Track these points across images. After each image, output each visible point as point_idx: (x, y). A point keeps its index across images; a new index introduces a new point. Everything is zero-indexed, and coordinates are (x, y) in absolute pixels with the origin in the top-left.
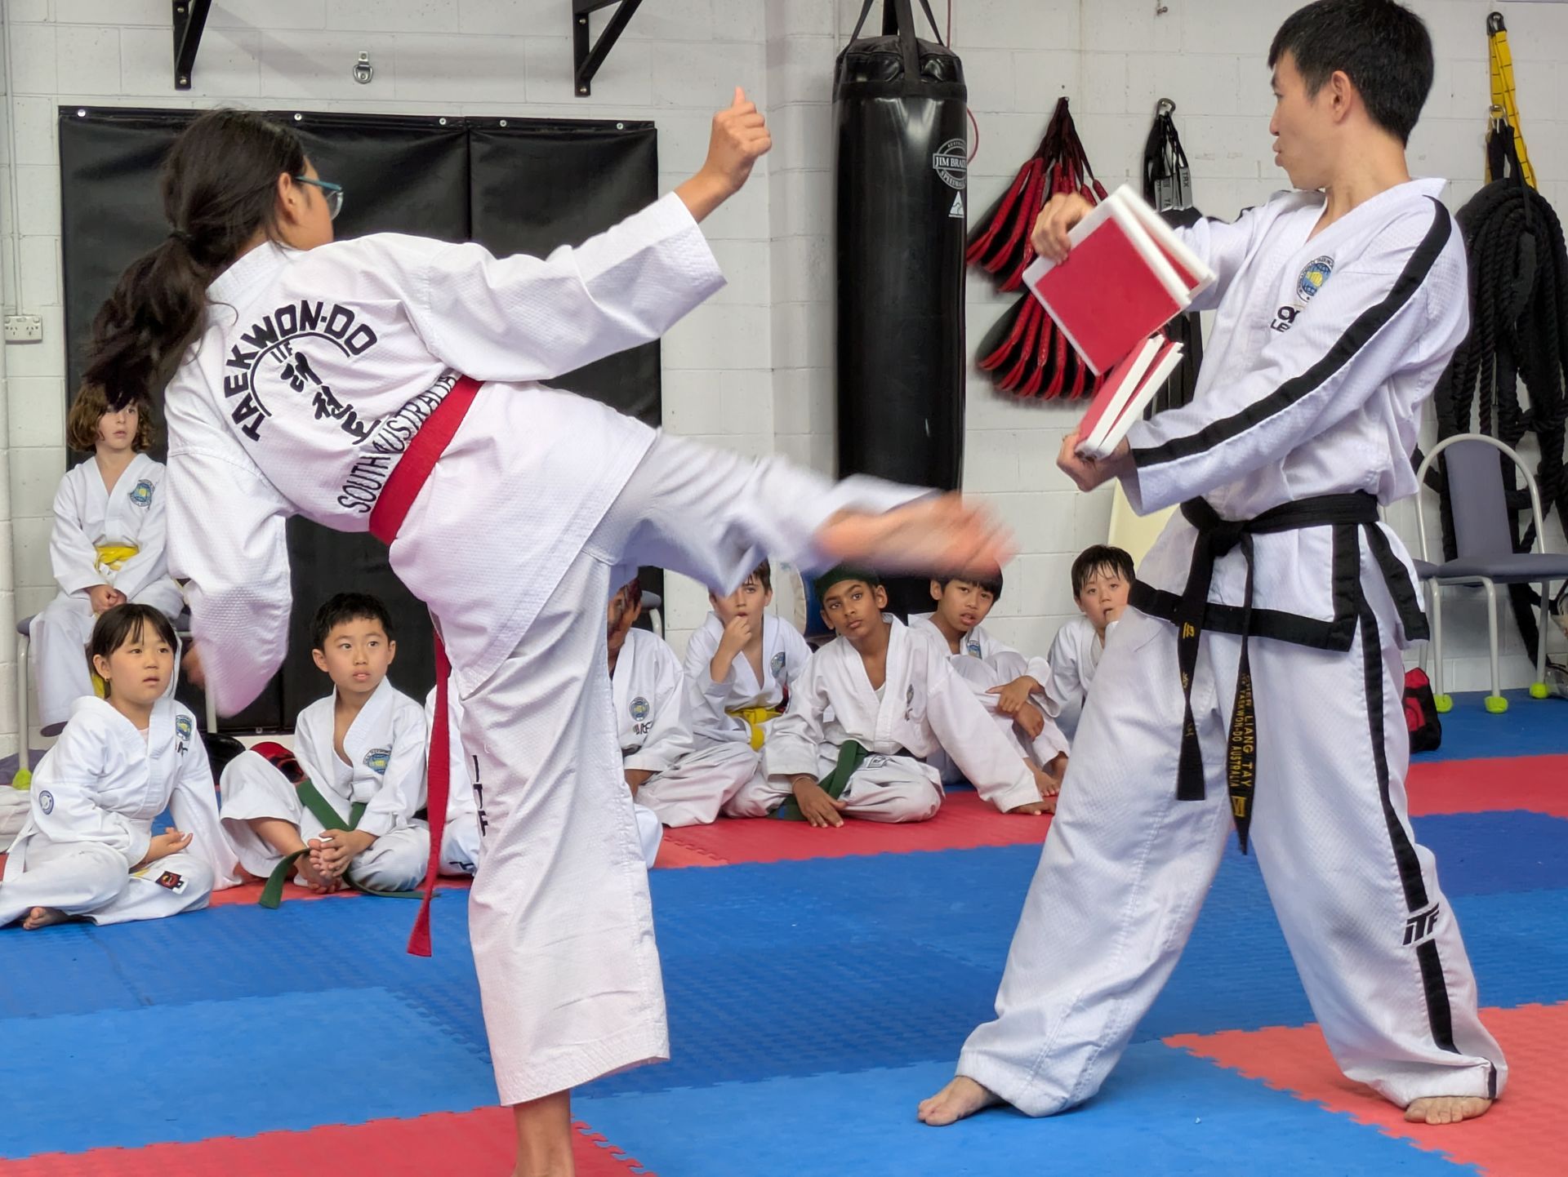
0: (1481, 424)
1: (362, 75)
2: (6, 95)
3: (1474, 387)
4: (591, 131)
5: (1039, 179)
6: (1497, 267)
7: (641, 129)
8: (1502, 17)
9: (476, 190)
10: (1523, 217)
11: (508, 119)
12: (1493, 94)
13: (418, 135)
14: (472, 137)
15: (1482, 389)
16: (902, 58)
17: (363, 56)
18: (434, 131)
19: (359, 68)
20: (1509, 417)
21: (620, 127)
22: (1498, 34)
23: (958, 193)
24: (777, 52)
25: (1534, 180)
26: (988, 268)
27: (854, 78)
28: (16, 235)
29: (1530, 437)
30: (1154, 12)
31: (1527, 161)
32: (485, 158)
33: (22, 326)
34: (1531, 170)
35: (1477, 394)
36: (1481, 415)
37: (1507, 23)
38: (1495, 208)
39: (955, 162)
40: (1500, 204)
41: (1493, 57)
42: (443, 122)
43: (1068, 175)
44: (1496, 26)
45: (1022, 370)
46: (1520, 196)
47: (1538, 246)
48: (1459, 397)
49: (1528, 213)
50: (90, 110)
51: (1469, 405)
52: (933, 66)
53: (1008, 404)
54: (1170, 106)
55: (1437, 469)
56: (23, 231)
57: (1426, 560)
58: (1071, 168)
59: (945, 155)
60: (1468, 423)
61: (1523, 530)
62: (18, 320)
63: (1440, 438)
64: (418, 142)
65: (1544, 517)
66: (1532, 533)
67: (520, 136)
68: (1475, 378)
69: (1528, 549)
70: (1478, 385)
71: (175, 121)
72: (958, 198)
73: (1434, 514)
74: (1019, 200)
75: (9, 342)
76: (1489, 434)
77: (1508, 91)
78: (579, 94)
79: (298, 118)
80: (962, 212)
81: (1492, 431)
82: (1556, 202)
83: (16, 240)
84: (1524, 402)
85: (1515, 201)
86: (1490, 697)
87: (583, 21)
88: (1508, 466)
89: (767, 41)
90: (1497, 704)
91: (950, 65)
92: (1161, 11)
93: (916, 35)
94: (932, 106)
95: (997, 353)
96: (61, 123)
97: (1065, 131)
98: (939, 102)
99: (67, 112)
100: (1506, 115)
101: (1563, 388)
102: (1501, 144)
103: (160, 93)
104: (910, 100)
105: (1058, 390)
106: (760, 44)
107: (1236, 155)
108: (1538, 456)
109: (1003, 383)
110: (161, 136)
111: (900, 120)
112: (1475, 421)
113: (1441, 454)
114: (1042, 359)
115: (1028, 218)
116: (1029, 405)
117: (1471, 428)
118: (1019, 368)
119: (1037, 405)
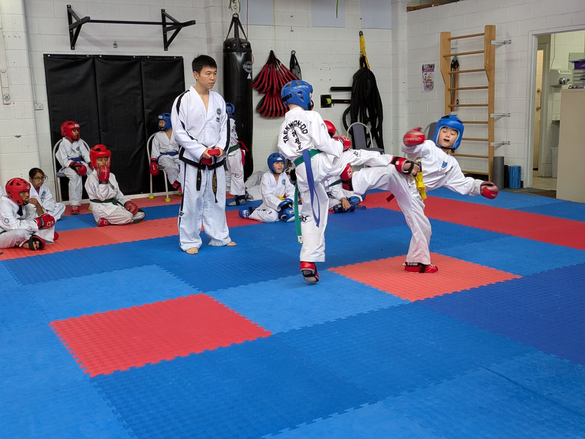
0: (360, 120)
2: (31, 51)
3: (358, 113)
4: (169, 59)
5: (267, 69)
6: (363, 86)
7: (179, 58)
8: (362, 32)
9: (143, 73)
10: (368, 76)
11: (149, 56)
12: (361, 49)
13: (129, 60)
14: (141, 61)
15: (360, 113)
16: (236, 43)
17: (115, 42)
18: (133, 59)
19: (114, 45)
20: (365, 118)
21: (175, 58)
22: (361, 36)
23: (249, 74)
24: (209, 41)
25: (369, 67)
26: (257, 89)
27: (227, 48)
28: (35, 85)
29: (369, 123)
30: (290, 31)
31: (368, 63)
32: (145, 65)
33: (38, 106)
34: (369, 65)
36: (360, 118)
37: (364, 34)
38: (362, 74)
39: (248, 67)
41: (361, 41)
42: (134, 57)
43: (274, 68)
44: (361, 34)
45: (266, 112)
46: (367, 71)
47: (371, 82)
48: (355, 115)
49: (369, 75)
50: (51, 55)
51: (357, 116)
52: (243, 45)
53: (263, 118)
54: (294, 52)
55: (351, 130)
56: (37, 84)
58: (274, 66)
59: (246, 65)
60: (357, 120)
61: (368, 142)
62: (37, 105)
63: (351, 124)
64: (130, 62)
67: (152, 60)
68: (358, 111)
69: (369, 147)
71: (71, 57)
74: (264, 73)
75: (35, 110)
76: (362, 123)
77: (364, 48)
78: (165, 50)
79: (101, 56)
80: (251, 78)
82: (374, 72)
83: (35, 86)
84: (368, 115)
87: (165, 33)
88: (365, 128)
89: (207, 38)
91: (248, 45)
92: (292, 31)
93: (240, 38)
94: (243, 54)
95: (261, 108)
96: (44, 58)
97: (273, 58)
98: (245, 53)
99: (45, 56)
100: (363, 54)
101: (376, 112)
102: (363, 60)
103: (68, 51)
104: (238, 53)
105: (274, 116)
106: (205, 39)
107: (309, 63)
108: (370, 127)
109: (263, 114)
110: (69, 61)
111: (236, 57)
112: (359, 120)
113: (352, 128)
114: (271, 109)
115: (266, 78)
116: (268, 119)
117: (358, 121)
118: (266, 111)
119: (270, 119)
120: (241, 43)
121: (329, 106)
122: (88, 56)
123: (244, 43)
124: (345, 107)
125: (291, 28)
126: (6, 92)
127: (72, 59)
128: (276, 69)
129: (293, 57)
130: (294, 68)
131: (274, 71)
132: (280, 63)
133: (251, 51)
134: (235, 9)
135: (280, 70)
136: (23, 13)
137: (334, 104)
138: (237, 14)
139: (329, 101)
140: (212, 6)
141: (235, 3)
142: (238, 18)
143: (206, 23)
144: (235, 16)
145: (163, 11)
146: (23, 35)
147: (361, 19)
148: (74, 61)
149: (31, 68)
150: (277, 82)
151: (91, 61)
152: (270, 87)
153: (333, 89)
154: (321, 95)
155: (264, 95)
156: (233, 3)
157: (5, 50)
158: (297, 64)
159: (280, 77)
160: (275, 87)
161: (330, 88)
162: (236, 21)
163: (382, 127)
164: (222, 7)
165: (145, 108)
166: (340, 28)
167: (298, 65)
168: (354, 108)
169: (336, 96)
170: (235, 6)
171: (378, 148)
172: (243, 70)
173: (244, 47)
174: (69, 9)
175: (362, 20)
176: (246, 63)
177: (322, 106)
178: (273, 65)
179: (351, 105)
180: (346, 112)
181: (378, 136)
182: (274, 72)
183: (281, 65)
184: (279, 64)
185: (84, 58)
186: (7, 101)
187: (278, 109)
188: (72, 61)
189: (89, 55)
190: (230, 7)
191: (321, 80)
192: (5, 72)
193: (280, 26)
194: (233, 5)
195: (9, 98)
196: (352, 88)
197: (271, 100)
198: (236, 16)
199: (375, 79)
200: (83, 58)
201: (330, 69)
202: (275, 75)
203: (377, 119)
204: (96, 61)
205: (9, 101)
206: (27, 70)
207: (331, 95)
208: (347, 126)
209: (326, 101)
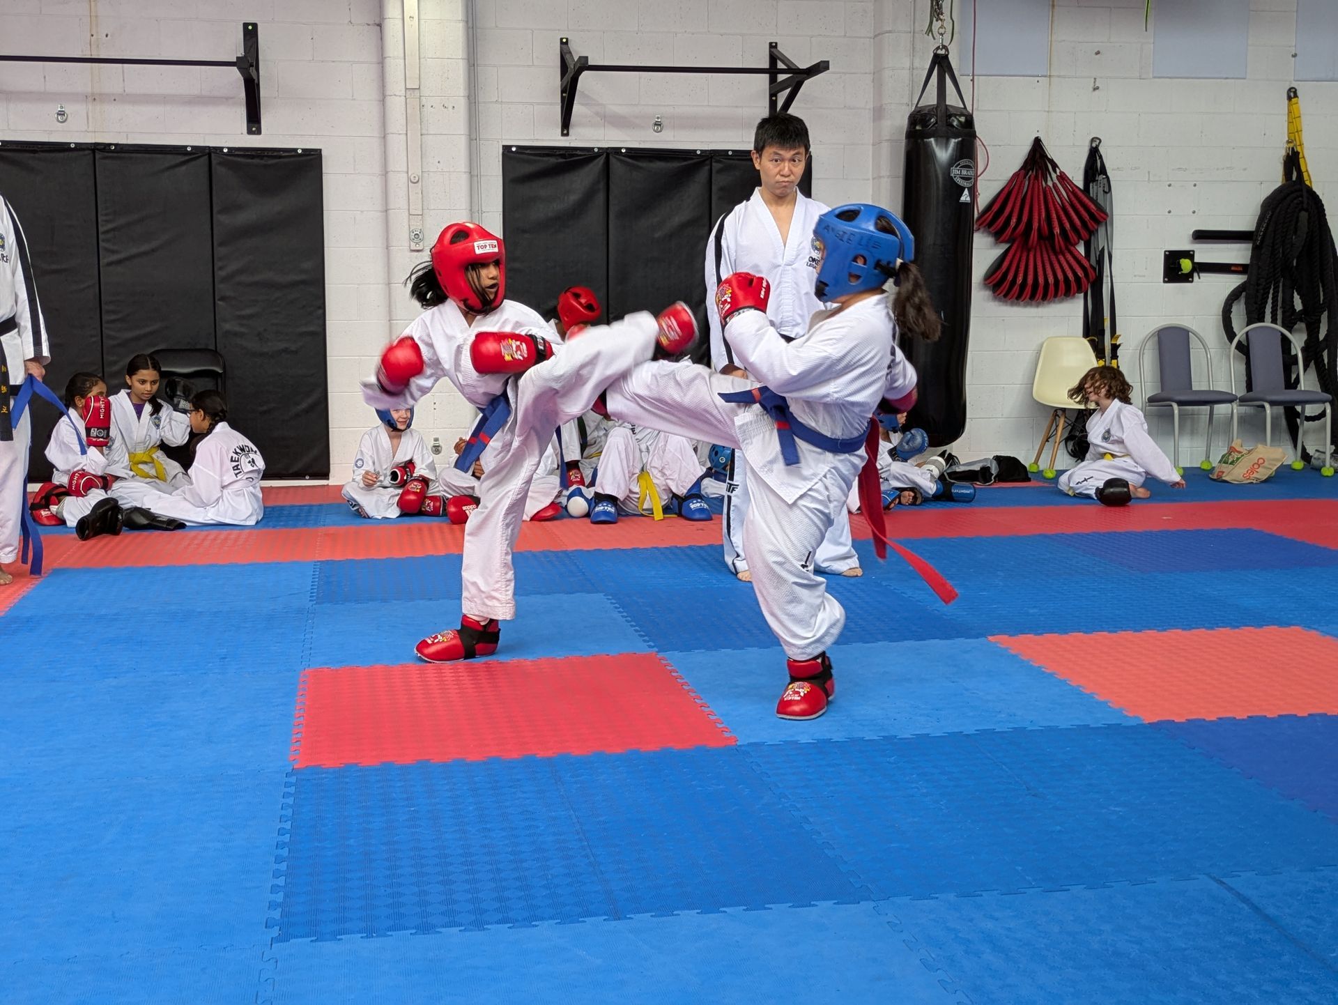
0: (1272, 318)
1: (658, 128)
2: (476, 139)
3: (1268, 297)
5: (1022, 182)
6: (1284, 230)
8: (1296, 90)
9: (714, 188)
10: (1302, 202)
11: (733, 151)
12: (1289, 133)
13: (685, 159)
14: (713, 160)
15: (1272, 299)
16: (937, 117)
17: (658, 118)
18: (695, 157)
19: (656, 124)
20: (1288, 314)
22: (1293, 100)
23: (966, 190)
24: (878, 113)
25: (1311, 182)
26: (990, 230)
27: (916, 128)
28: (480, 212)
29: (1301, 326)
30: (1091, 89)
31: (1307, 171)
32: (720, 171)
34: (1309, 175)
35: (1270, 301)
36: (1272, 313)
37: (1299, 93)
38: (1285, 198)
39: (964, 172)
40: (1288, 195)
41: (1290, 112)
42: (699, 153)
43: (1038, 180)
44: (1292, 95)
45: (1008, 287)
46: (1301, 190)
47: (1309, 218)
48: (1259, 303)
49: (1305, 200)
50: (518, 147)
51: (1265, 308)
52: (953, 121)
53: (1001, 303)
54: (1098, 141)
55: (1245, 342)
56: (484, 210)
57: (1234, 393)
58: (1040, 176)
59: (958, 168)
60: (1263, 317)
61: (1294, 377)
63: (1247, 325)
64: (687, 163)
65: (1305, 370)
66: (1297, 380)
67: (738, 160)
68: (1269, 293)
69: (1296, 388)
70: (1271, 296)
71: (561, 153)
72: (966, 192)
73: (1243, 367)
74: (1009, 193)
76: (1276, 324)
77: (1297, 132)
79: (623, 151)
80: (968, 199)
81: (1278, 322)
82: (1323, 194)
83: (480, 214)
84: (1298, 304)
85: (1299, 193)
87: (774, 98)
88: (1286, 343)
89: (874, 108)
91: (966, 120)
92: (1096, 89)
93: (947, 103)
94: (953, 142)
95: (995, 276)
96: (503, 154)
97: (1038, 155)
98: (956, 140)
99: (507, 149)
100: (1296, 145)
101: (1322, 298)
102: (1292, 161)
103: (553, 138)
104: (939, 139)
105: (1028, 296)
106: (870, 109)
107: (1136, 168)
108: (1305, 337)
109: (998, 292)
110: (553, 160)
111: (934, 151)
112: (1268, 316)
113: (1247, 333)
114: (1020, 280)
115: (1015, 203)
116: (1012, 304)
117: (1265, 320)
118: (1006, 284)
119: (1018, 305)
120: (950, 116)
121: (1187, 278)
122: (596, 150)
123: (955, 115)
124: (1234, 281)
125: (1095, 82)
126: (417, 225)
127: (562, 156)
128: (1046, 182)
129: (1094, 154)
130: (1094, 180)
131: (1039, 186)
132: (1057, 169)
133: (973, 135)
134: (942, 34)
135: (1054, 185)
136: (465, 56)
137: (1201, 274)
138: (945, 47)
139: (1186, 265)
140: (890, 32)
141: (941, 20)
142: (946, 57)
143: (874, 73)
144: (939, 52)
145: (773, 46)
146: (462, 104)
147: (1295, 56)
148: (564, 160)
149: (473, 174)
150: (1043, 215)
151: (601, 160)
152: (1022, 226)
153: (1202, 236)
154: (1165, 251)
155: (1006, 246)
156: (937, 20)
157: (421, 135)
158: (1103, 171)
159: (1053, 202)
160: (1036, 225)
161: (1191, 233)
162: (941, 62)
164: (914, 33)
166: (1233, 80)
167: (1105, 173)
168: (1258, 285)
169: (1207, 253)
170: (942, 27)
171: (1320, 391)
172: (950, 181)
173: (955, 123)
174: (564, 46)
175: (1297, 58)
176: (959, 164)
177: (1166, 279)
178: (1036, 172)
179: (1249, 279)
180: (1234, 297)
181: (1323, 360)
182: (1039, 189)
183: (1058, 174)
184: (1055, 172)
185: (587, 153)
186: (417, 243)
187: (1041, 280)
188: (561, 160)
189: (599, 148)
190: (930, 30)
191: (1169, 212)
192: (418, 181)
193: (1064, 77)
194: (936, 25)
195: (420, 237)
196: (1255, 233)
197: (1024, 258)
198: (942, 52)
199: (1324, 210)
200: (585, 155)
201: (1195, 185)
202: (1039, 198)
203: (1325, 318)
204: (613, 160)
205: (421, 244)
206: (464, 179)
207: (1193, 251)
208: (1235, 330)
209: (1180, 265)
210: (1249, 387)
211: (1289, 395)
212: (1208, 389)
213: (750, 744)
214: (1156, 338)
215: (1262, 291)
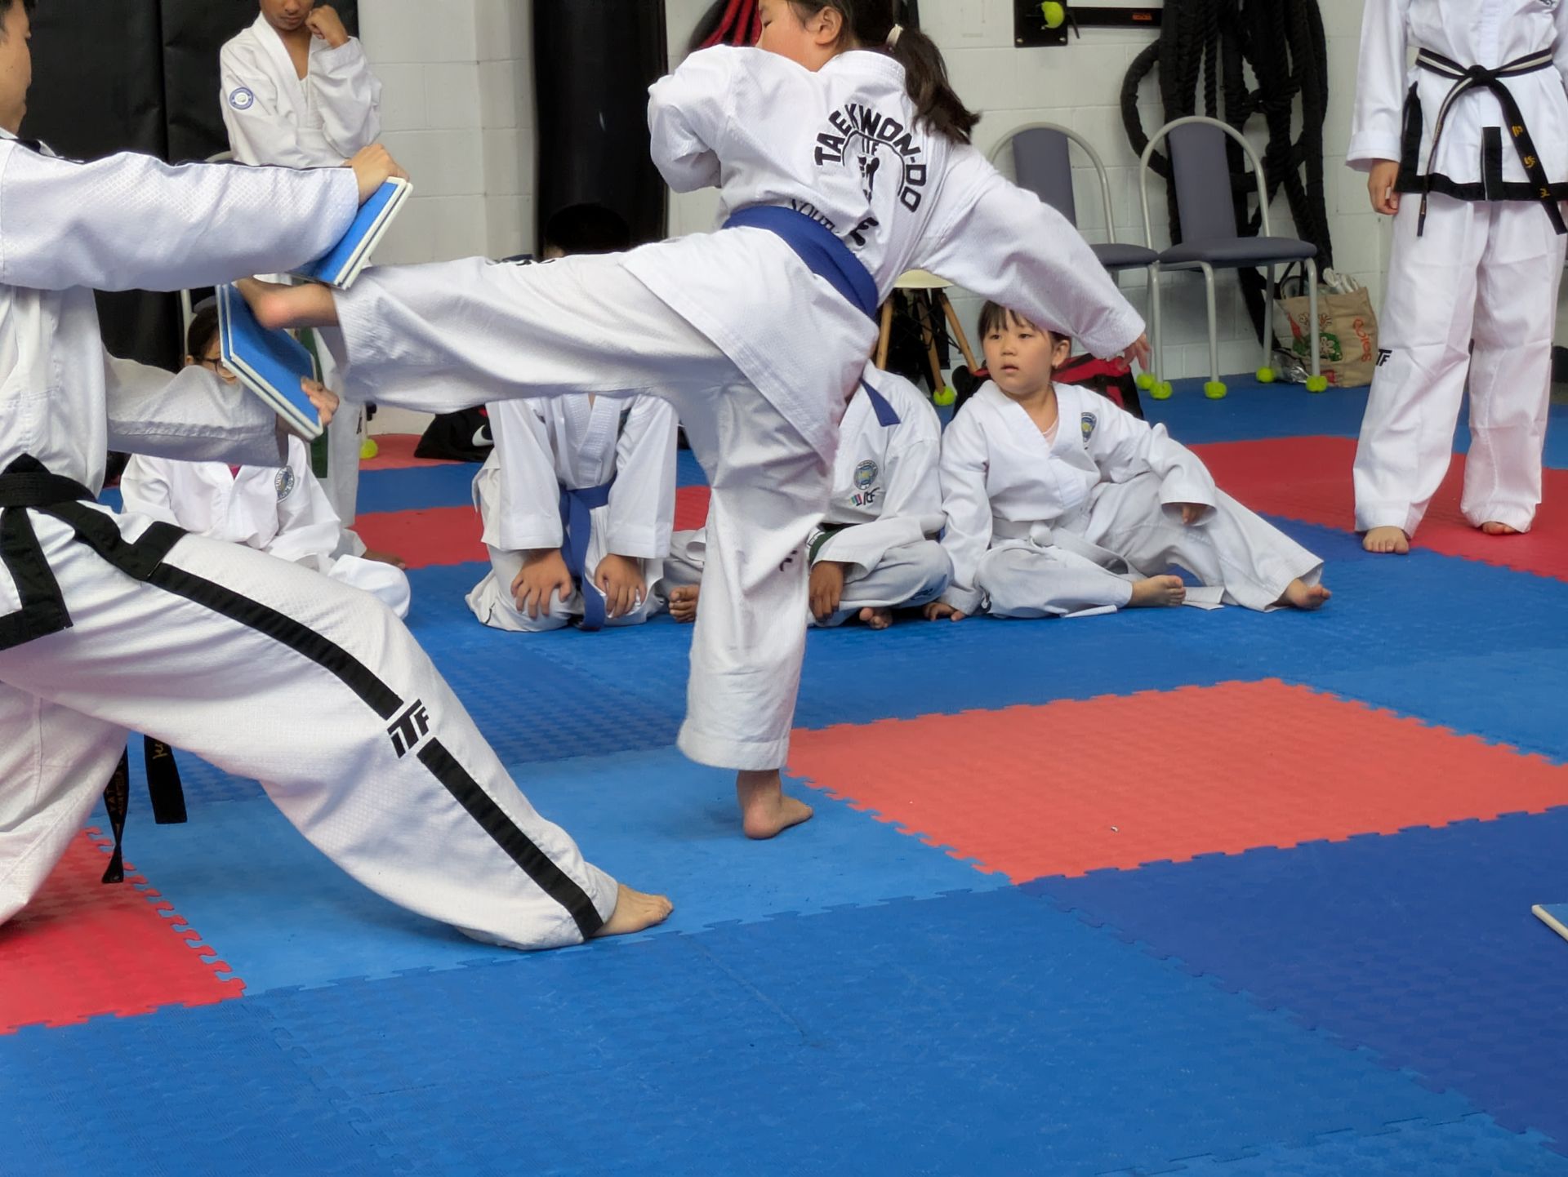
0: (1207, 106)
3: (1198, 68)
15: (1206, 71)
20: (1234, 99)
29: (1258, 119)
35: (1202, 76)
36: (1206, 97)
48: (1184, 79)
51: (1194, 87)
55: (1163, 153)
57: (1150, 247)
60: (1193, 105)
61: (1251, 212)
63: (1167, 121)
65: (1270, 200)
66: (1258, 217)
68: (1199, 60)
69: (1255, 233)
70: (1202, 66)
73: (1160, 198)
76: (1215, 116)
81: (1218, 113)
84: (1251, 83)
86: (1208, 383)
88: (1234, 151)
90: (1216, 390)
101: (1291, 67)
108: (1265, 139)
112: (1200, 103)
113: (1167, 136)
117: (1196, 111)
121: (1055, 37)
124: (1137, 41)
137: (1081, 30)
139: (1053, 12)
163: (1321, 140)
165: (165, 41)
168: (1180, 46)
171: (1296, 236)
177: (1020, 40)
179: (1164, 35)
180: (1139, 70)
181: (1299, 181)
203: (1297, 103)
208: (1145, 131)
209: (1041, 13)
210: (1176, 235)
211: (1244, 248)
212: (1106, 242)
213: (271, 994)
214: (1010, 148)
215: (1186, 58)
